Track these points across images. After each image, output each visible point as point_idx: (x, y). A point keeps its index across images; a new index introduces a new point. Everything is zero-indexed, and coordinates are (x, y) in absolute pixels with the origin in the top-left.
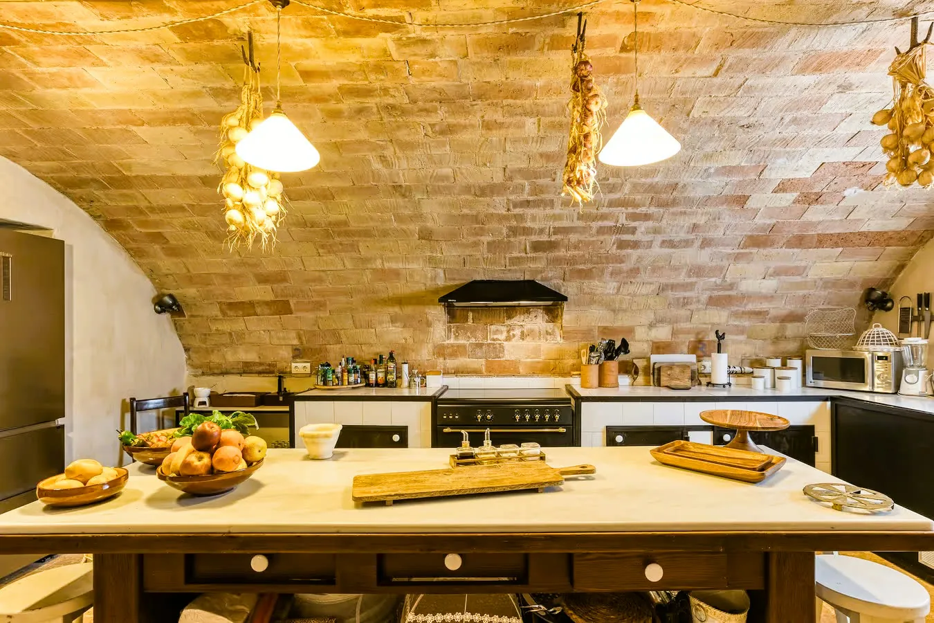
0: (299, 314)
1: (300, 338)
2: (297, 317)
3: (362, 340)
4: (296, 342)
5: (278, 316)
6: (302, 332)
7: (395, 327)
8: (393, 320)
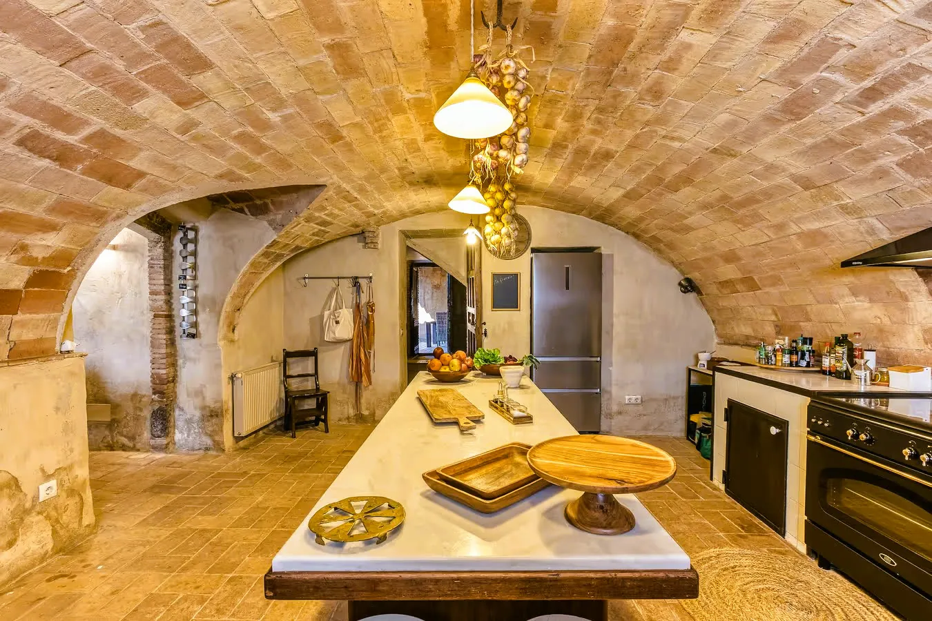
0: (767, 289)
1: (776, 315)
2: (765, 293)
3: (829, 318)
4: (773, 318)
5: (752, 292)
6: (775, 308)
7: (860, 301)
8: (855, 293)
